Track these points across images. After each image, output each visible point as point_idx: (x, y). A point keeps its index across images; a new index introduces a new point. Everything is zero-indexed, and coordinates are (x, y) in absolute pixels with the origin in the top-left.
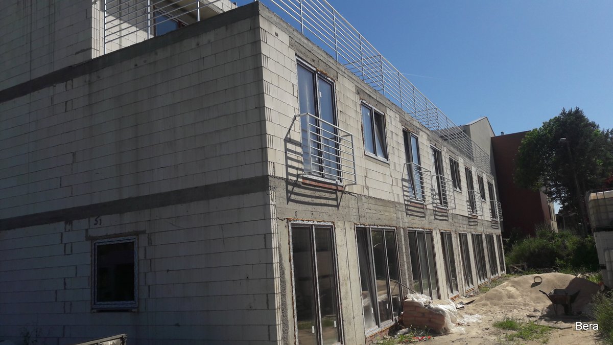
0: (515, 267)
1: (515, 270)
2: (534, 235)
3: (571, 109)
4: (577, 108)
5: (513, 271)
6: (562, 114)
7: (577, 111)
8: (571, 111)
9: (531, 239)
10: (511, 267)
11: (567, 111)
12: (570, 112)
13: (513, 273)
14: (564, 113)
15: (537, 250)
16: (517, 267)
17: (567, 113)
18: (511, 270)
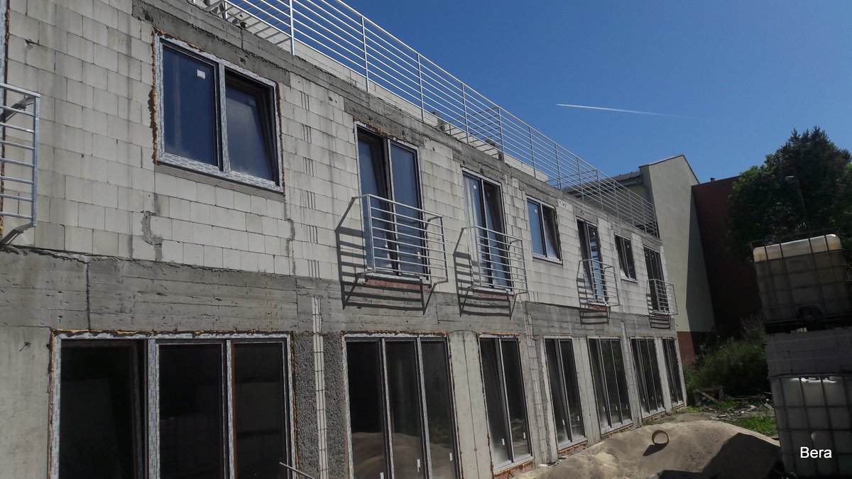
0: (704, 394)
1: (704, 399)
2: (739, 337)
3: (808, 131)
4: (815, 128)
5: (701, 399)
6: (792, 139)
7: (817, 133)
8: (808, 134)
9: (735, 345)
10: (697, 393)
11: (800, 134)
12: (806, 136)
13: (700, 403)
14: (795, 138)
15: (741, 364)
16: (707, 392)
17: (801, 137)
18: (697, 400)
